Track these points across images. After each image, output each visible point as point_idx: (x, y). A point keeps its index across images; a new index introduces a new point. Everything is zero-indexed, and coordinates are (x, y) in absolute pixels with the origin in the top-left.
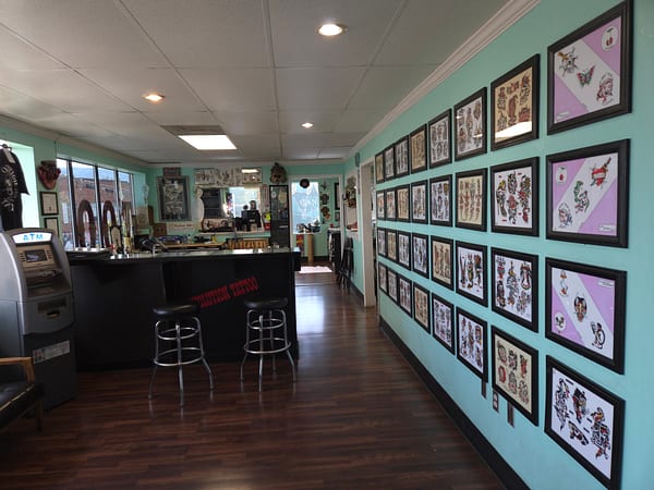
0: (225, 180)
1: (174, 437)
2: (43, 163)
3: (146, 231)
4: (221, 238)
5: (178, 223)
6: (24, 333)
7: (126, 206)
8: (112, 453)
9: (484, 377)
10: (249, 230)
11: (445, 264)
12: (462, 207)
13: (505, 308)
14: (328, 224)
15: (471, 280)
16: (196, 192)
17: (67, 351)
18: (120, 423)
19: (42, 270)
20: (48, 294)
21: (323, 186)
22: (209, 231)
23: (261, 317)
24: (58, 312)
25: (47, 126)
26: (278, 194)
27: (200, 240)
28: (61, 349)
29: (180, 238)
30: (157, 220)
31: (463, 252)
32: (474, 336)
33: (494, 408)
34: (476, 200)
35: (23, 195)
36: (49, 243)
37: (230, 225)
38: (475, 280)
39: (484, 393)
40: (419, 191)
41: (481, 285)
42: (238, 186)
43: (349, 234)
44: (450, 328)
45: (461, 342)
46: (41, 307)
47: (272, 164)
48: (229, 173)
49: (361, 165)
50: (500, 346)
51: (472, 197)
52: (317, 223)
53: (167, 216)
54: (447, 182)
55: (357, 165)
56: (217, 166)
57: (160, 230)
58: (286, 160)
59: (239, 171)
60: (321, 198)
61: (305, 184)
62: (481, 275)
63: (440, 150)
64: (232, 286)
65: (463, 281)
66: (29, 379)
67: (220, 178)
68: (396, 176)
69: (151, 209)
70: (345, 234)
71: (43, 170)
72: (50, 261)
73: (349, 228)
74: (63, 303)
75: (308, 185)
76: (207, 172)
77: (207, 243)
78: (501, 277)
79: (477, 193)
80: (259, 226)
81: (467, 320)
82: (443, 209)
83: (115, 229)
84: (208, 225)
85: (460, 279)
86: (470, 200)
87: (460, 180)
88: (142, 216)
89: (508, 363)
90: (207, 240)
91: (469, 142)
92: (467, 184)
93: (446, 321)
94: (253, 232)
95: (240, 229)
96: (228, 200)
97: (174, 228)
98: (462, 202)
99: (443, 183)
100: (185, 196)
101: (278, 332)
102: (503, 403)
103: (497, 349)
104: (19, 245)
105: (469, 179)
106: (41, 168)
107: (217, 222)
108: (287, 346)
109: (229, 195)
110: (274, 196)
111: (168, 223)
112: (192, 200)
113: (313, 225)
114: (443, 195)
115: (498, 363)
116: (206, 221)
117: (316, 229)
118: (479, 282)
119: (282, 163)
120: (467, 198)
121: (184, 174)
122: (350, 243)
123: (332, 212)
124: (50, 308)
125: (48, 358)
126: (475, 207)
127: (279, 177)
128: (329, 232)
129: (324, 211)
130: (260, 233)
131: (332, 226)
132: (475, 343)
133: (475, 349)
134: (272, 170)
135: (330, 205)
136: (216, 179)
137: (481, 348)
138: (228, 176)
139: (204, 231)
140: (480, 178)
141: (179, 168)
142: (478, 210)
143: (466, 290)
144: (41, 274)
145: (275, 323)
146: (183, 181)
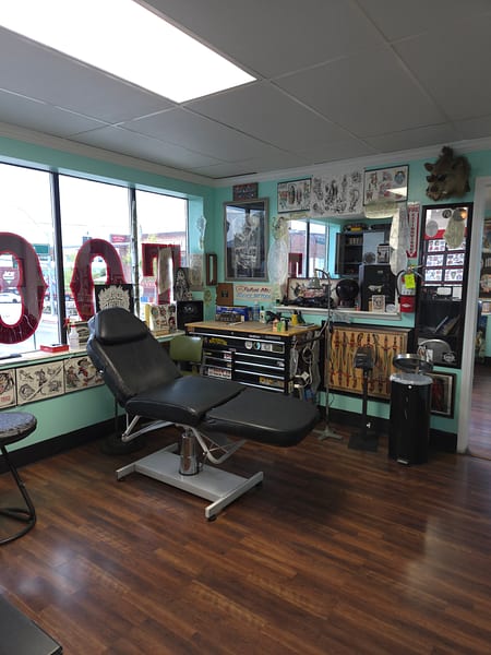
0: (330, 200)
3: (200, 296)
5: (250, 285)
10: (365, 307)
22: (296, 303)
30: (222, 279)
47: (433, 154)
48: (338, 184)
56: (317, 172)
57: (225, 294)
59: (356, 178)
67: (320, 196)
76: (299, 187)
84: (297, 291)
88: (197, 269)
94: (373, 312)
100: (262, 235)
111: (236, 284)
112: (273, 241)
116: (294, 284)
119: (461, 146)
121: (262, 194)
130: (391, 315)
136: (313, 199)
138: (335, 190)
139: (286, 301)
141: (256, 185)
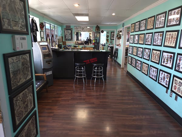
0: (83, 30)
1: (81, 96)
2: (41, 23)
3: (61, 43)
4: (81, 46)
5: (69, 42)
6: (43, 68)
7: (56, 36)
8: (66, 99)
9: (168, 88)
10: (88, 45)
11: (157, 57)
12: (167, 41)
13: (180, 70)
14: (108, 44)
15: (167, 62)
16: (74, 33)
17: (51, 73)
18: (66, 92)
19: (46, 52)
20: (48, 59)
21: (108, 33)
22: (77, 44)
23: (96, 68)
24: (50, 63)
25: (42, 12)
26: (97, 34)
27: (75, 47)
28: (50, 73)
29: (70, 46)
30: (64, 41)
31: (165, 54)
32: (166, 77)
33: (170, 96)
34: (173, 39)
35: (37, 32)
36: (47, 45)
37: (83, 43)
38: (169, 62)
39: (167, 92)
40: (149, 36)
41: (171, 63)
42: (86, 31)
43: (117, 47)
44: (156, 75)
45: (160, 79)
46: (46, 62)
47: (96, 26)
49: (124, 27)
50: (176, 80)
51: (172, 38)
52: (105, 44)
53: (66, 40)
54: (162, 33)
55: (123, 27)
56: (80, 25)
57: (64, 43)
58: (100, 24)
59: (86, 27)
60: (107, 36)
61: (102, 32)
62: (172, 61)
63: (160, 24)
64: (90, 60)
65: (164, 62)
66: (45, 79)
67: (81, 29)
68: (140, 31)
69: (62, 37)
70: (115, 47)
71: (41, 25)
72: (47, 50)
73: (117, 45)
74: (51, 61)
75: (103, 32)
76: (78, 27)
77: (77, 48)
78: (180, 61)
79: (174, 37)
80: (91, 44)
81: (163, 73)
82: (159, 41)
83: (54, 42)
84: (77, 43)
85: (163, 61)
86: (171, 39)
87: (167, 33)
88: (60, 39)
89: (178, 85)
90: (77, 47)
91: (173, 21)
92: (170, 35)
93: (155, 73)
95: (86, 44)
96: (80, 36)
97: (68, 43)
98: (167, 39)
99: (160, 33)
100: (71, 34)
101: (101, 72)
102: (174, 95)
103: (174, 81)
104: (41, 45)
105: (171, 33)
106: (41, 24)
107: (80, 42)
108: (103, 76)
109: (81, 34)
110: (96, 35)
111: (67, 42)
112: (73, 35)
113: (104, 44)
114: (159, 37)
115: (174, 85)
116: (77, 42)
117: (104, 45)
118: (170, 62)
120: (169, 38)
121: (71, 27)
122: (117, 50)
123: (110, 40)
124: (48, 62)
125: (47, 75)
126: (173, 41)
127: (98, 30)
128: (109, 46)
129: (107, 40)
130: (91, 45)
131: (109, 45)
132: (166, 79)
133: (165, 81)
134: (96, 27)
135: (109, 38)
137: (168, 80)
138: (83, 28)
139: (76, 44)
140: (176, 33)
142: (174, 42)
143: (165, 64)
144: (46, 53)
145: (100, 70)
146: (71, 30)
